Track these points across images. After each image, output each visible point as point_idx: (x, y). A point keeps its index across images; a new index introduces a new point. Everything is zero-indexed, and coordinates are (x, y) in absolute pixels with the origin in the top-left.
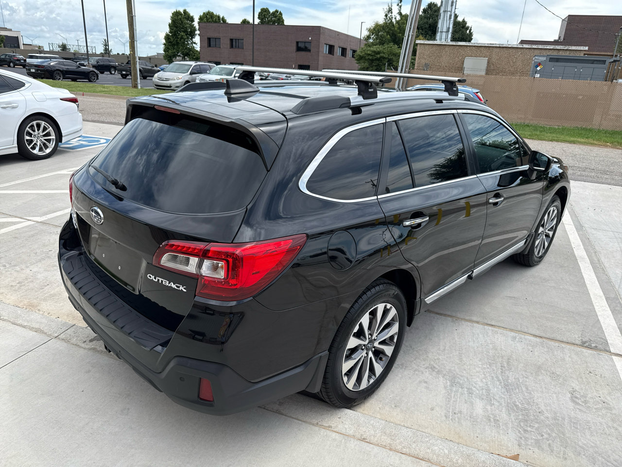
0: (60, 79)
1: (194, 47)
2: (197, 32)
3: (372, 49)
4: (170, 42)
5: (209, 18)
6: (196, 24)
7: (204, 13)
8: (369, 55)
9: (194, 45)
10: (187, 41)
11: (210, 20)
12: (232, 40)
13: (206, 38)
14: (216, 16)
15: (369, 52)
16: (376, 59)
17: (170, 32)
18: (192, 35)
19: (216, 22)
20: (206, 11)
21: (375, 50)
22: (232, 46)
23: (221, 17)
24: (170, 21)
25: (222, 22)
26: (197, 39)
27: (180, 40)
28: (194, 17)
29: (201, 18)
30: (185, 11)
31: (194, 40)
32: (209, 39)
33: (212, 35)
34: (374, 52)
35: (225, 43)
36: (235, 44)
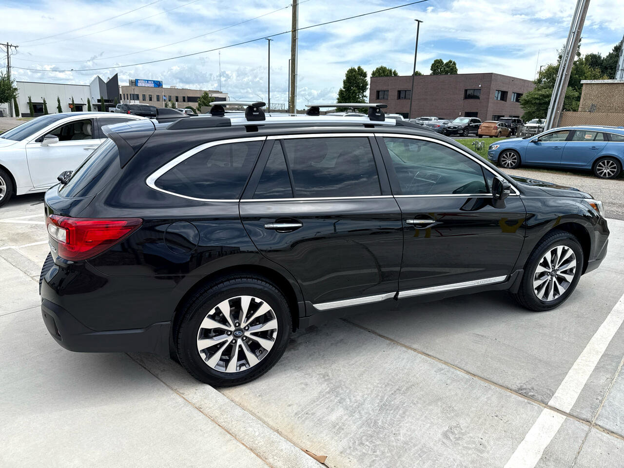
1: (364, 100)
2: (369, 87)
3: (540, 92)
4: (343, 97)
5: (382, 73)
6: (368, 79)
7: (377, 69)
8: (537, 98)
9: (364, 98)
10: (358, 95)
11: (383, 74)
12: (399, 92)
13: (375, 91)
14: (389, 70)
15: (536, 96)
16: (544, 102)
17: (344, 88)
18: (364, 89)
19: (387, 76)
20: (379, 66)
21: (544, 93)
22: (399, 97)
23: (393, 71)
24: (345, 78)
25: (393, 75)
26: (367, 93)
27: (352, 95)
28: (367, 73)
29: (374, 74)
30: (359, 68)
31: (365, 93)
32: (378, 92)
33: (380, 88)
34: (543, 95)
35: (393, 94)
36: (402, 95)
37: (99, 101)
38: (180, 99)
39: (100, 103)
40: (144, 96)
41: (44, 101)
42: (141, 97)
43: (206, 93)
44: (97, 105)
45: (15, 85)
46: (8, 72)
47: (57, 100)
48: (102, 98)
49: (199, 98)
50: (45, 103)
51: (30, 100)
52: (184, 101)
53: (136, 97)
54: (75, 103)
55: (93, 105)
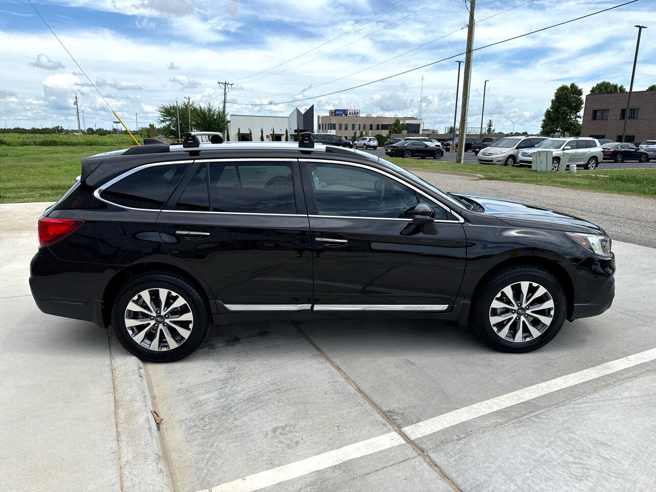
0: (408, 157)
1: (577, 121)
2: (583, 106)
4: (550, 118)
5: (603, 89)
6: (583, 97)
7: (598, 85)
9: (577, 119)
10: (570, 116)
11: (604, 91)
12: (623, 111)
13: (592, 110)
14: (613, 86)
17: (552, 108)
18: (577, 109)
19: (611, 92)
20: (600, 82)
22: (623, 117)
23: (619, 86)
24: (554, 98)
25: (619, 91)
26: (581, 113)
27: (562, 116)
28: (582, 90)
29: (593, 91)
30: (573, 86)
31: (578, 114)
32: (595, 112)
33: (597, 107)
35: (615, 114)
36: (628, 114)
37: (296, 131)
38: (374, 127)
39: (296, 134)
40: (340, 125)
41: (250, 132)
42: (337, 127)
43: (398, 120)
44: (293, 135)
45: (228, 118)
46: (224, 107)
47: (260, 130)
48: (298, 128)
49: (390, 125)
50: (251, 134)
51: (239, 131)
52: (378, 129)
53: (333, 127)
54: (275, 133)
55: (290, 135)
